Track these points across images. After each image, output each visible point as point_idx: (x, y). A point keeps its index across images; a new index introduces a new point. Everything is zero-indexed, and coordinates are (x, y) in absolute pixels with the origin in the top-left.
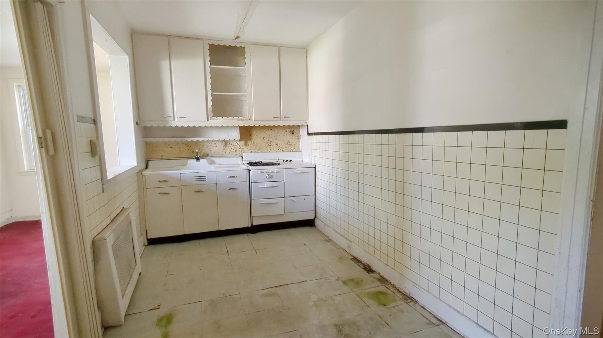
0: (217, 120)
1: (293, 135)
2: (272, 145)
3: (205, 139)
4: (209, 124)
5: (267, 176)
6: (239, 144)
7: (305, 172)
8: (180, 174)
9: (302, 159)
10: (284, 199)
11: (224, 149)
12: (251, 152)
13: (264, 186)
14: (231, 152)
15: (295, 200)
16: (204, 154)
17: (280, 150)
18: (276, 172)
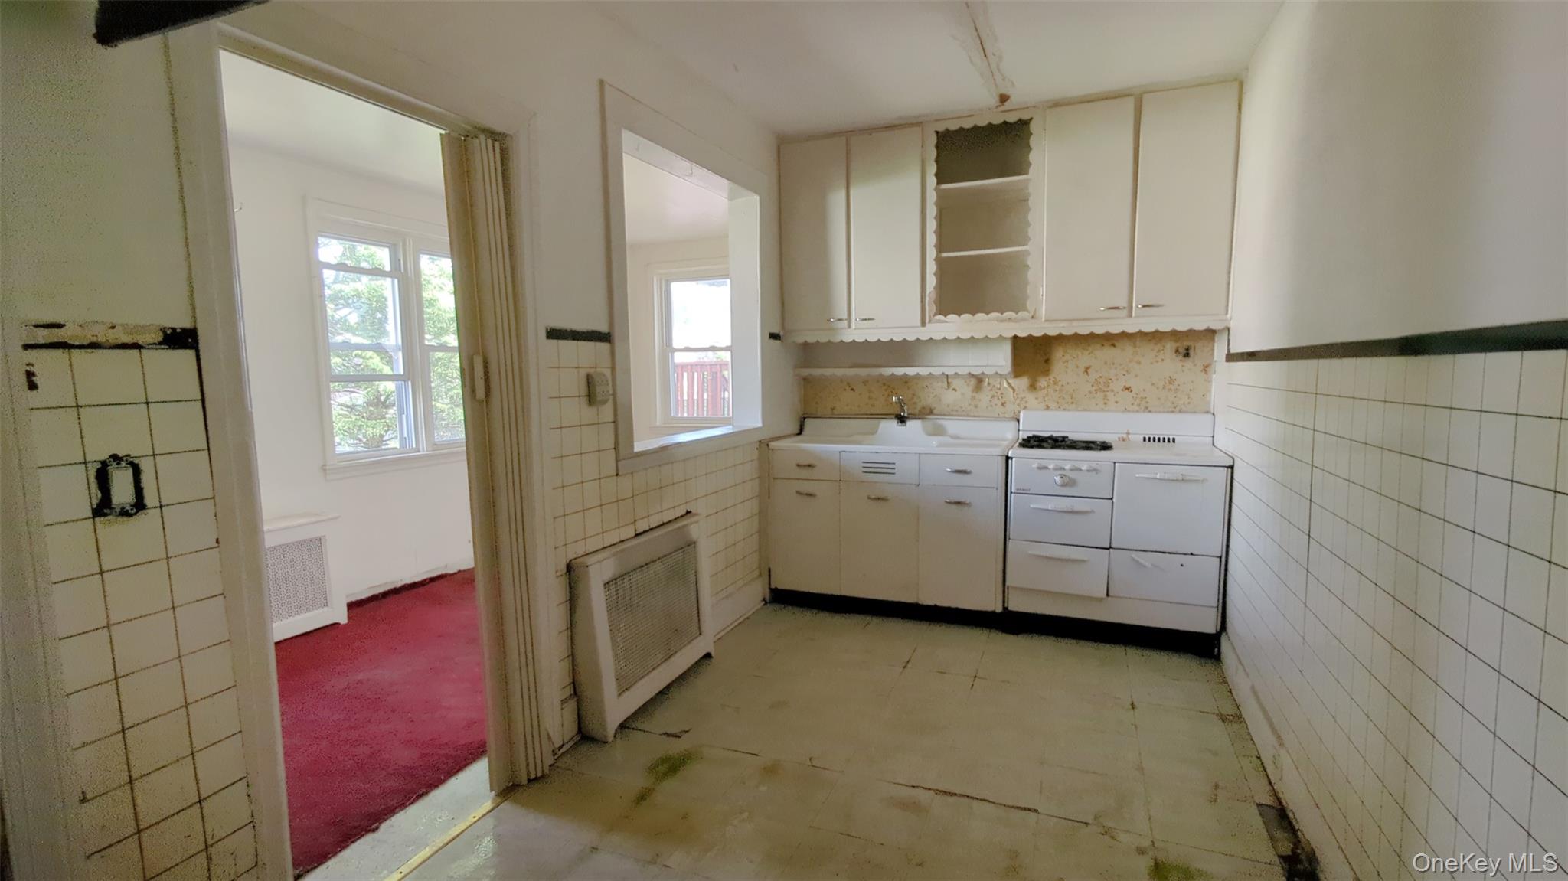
0: (946, 322)
1: (1187, 358)
2: (1112, 391)
3: (923, 371)
4: (924, 334)
5: (1057, 479)
6: (1013, 385)
7: (1188, 478)
8: (840, 452)
9: (1213, 437)
10: (1109, 553)
11: (973, 398)
12: (1048, 408)
13: (1046, 507)
14: (991, 406)
15: (1147, 564)
16: (924, 408)
17: (1139, 405)
18: (1088, 471)
